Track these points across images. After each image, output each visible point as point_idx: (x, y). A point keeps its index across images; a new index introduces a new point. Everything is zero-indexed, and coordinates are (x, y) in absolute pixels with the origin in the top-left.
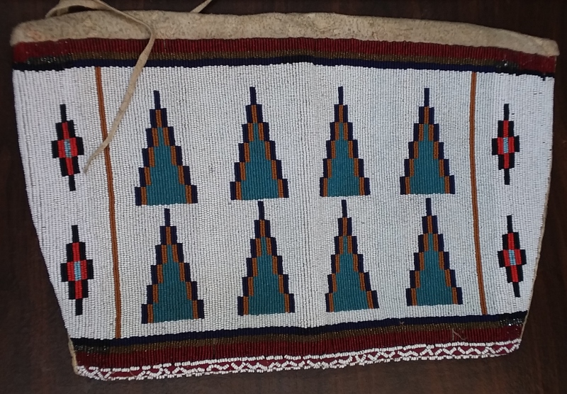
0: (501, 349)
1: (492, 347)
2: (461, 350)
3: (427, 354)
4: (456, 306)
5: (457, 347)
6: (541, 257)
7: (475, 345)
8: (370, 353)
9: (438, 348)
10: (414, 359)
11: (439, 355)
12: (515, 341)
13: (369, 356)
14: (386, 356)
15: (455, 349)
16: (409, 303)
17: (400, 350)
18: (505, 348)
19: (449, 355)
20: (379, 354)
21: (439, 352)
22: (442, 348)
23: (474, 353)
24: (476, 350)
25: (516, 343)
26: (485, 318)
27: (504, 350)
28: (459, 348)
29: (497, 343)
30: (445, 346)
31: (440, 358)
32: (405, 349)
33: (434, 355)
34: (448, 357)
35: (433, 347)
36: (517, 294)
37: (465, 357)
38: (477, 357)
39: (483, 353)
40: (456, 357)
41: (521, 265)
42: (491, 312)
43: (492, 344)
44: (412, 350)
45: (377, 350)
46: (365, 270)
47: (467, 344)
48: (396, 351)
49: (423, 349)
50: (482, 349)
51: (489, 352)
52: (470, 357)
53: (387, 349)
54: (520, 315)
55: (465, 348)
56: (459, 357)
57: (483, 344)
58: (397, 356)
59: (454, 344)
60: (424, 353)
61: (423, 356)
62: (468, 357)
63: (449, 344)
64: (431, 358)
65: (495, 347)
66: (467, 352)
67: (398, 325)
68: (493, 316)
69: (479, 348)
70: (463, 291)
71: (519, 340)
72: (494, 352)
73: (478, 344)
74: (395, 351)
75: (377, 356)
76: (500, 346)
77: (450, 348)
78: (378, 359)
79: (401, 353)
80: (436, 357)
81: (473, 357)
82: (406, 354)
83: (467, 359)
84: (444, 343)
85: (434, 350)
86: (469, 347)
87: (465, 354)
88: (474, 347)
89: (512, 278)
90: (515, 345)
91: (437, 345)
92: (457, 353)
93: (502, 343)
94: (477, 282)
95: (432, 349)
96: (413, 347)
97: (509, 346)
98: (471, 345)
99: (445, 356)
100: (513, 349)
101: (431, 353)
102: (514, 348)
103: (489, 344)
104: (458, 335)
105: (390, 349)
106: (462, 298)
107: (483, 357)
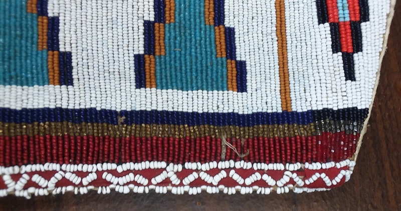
0: (315, 177)
1: (299, 172)
2: (236, 177)
3: (166, 182)
4: (233, 95)
5: (228, 170)
6: (396, 13)
7: (264, 166)
8: (40, 173)
9: (190, 171)
10: (140, 190)
11: (192, 184)
12: (343, 164)
13: (36, 178)
14: (76, 180)
15: (223, 174)
16: (141, 82)
17: (109, 171)
18: (323, 175)
19: (211, 185)
20: (58, 176)
21: (191, 178)
22: (197, 171)
23: (262, 183)
24: (266, 177)
25: (347, 167)
26: (287, 117)
27: (320, 179)
28: (232, 172)
29: (307, 165)
30: (205, 167)
31: (194, 191)
32: (120, 169)
33: (181, 184)
34: (210, 190)
35: (179, 168)
36: (350, 74)
37: (244, 191)
38: (268, 191)
39: (280, 183)
40: (225, 191)
41: (360, 22)
42: (299, 106)
43: (297, 166)
44: (136, 172)
45: (55, 166)
46: (51, 12)
47: (248, 165)
48: (99, 173)
49: (159, 171)
50: (277, 175)
51: (292, 181)
52: (255, 191)
53: (79, 167)
54: (353, 115)
55: (244, 173)
56: (232, 191)
57: (280, 166)
58: (100, 181)
59: (223, 165)
60: (159, 178)
61: (159, 184)
62: (250, 190)
63: (213, 165)
64: (174, 191)
65: (305, 174)
66: (249, 181)
67: (114, 122)
68: (303, 113)
69: (272, 173)
70: (248, 68)
71: (352, 164)
72: (300, 182)
73: (271, 166)
74: (97, 172)
75: (53, 180)
76: (313, 172)
77: (213, 172)
78: (58, 185)
79: (109, 177)
80: (187, 188)
81: (259, 190)
82: (122, 180)
83: (247, 195)
84: (203, 161)
85: (182, 175)
86: (251, 172)
87: (244, 185)
88: (262, 172)
89: (341, 45)
90: (343, 172)
91: (188, 165)
92: (228, 182)
93: (316, 166)
94: (276, 51)
95: (177, 173)
96: (139, 166)
97: (332, 173)
98: (256, 166)
99: (204, 187)
100: (338, 179)
101: (175, 180)
102: (340, 176)
103: (292, 167)
104: (233, 147)
105: (86, 168)
106: (246, 80)
107: (279, 191)
